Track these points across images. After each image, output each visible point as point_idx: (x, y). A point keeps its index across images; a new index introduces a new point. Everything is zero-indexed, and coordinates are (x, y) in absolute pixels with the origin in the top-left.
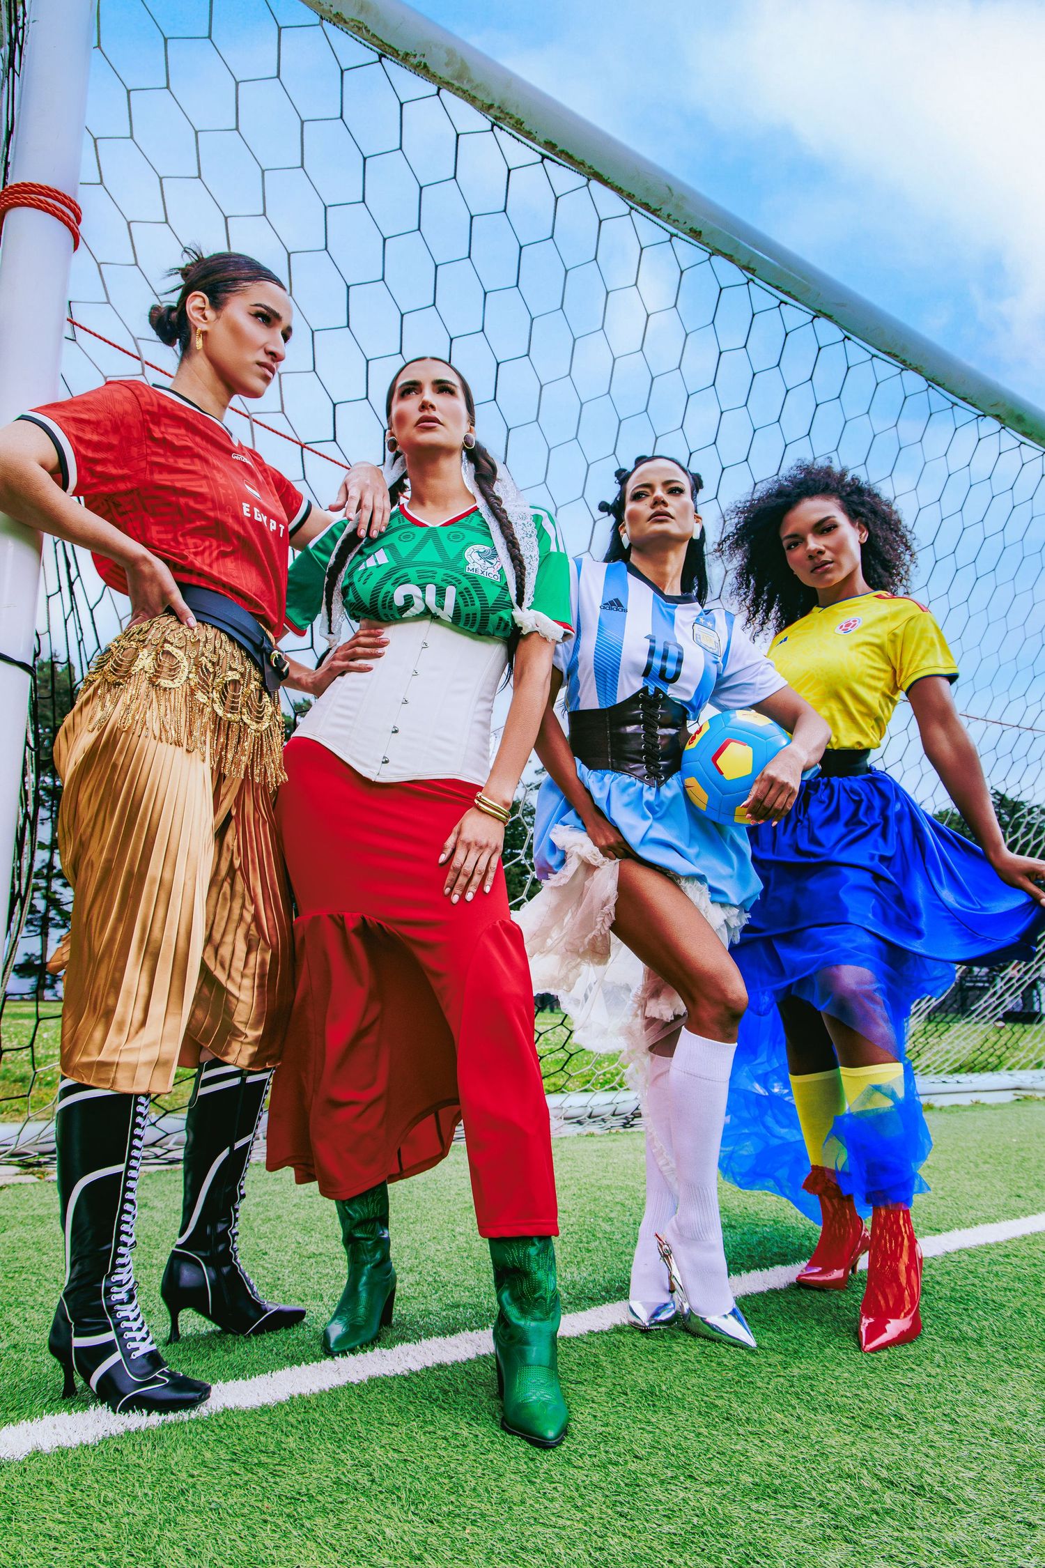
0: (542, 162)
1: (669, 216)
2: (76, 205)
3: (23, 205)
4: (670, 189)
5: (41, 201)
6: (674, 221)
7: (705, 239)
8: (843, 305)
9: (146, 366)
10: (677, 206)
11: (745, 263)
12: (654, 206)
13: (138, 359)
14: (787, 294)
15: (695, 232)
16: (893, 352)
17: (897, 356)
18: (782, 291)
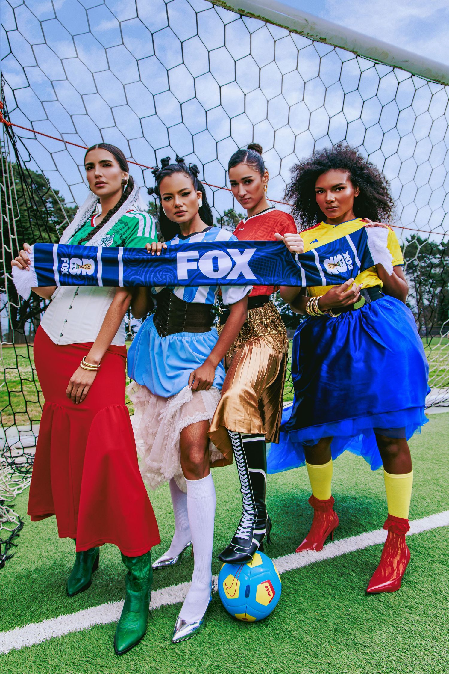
0: (241, 18)
1: (308, 34)
4: (306, 21)
6: (311, 36)
7: (327, 41)
8: (406, 61)
9: (66, 144)
10: (311, 28)
11: (351, 50)
12: (299, 31)
13: (62, 141)
14: (377, 60)
15: (323, 39)
16: (437, 79)
17: (439, 81)
18: (373, 59)
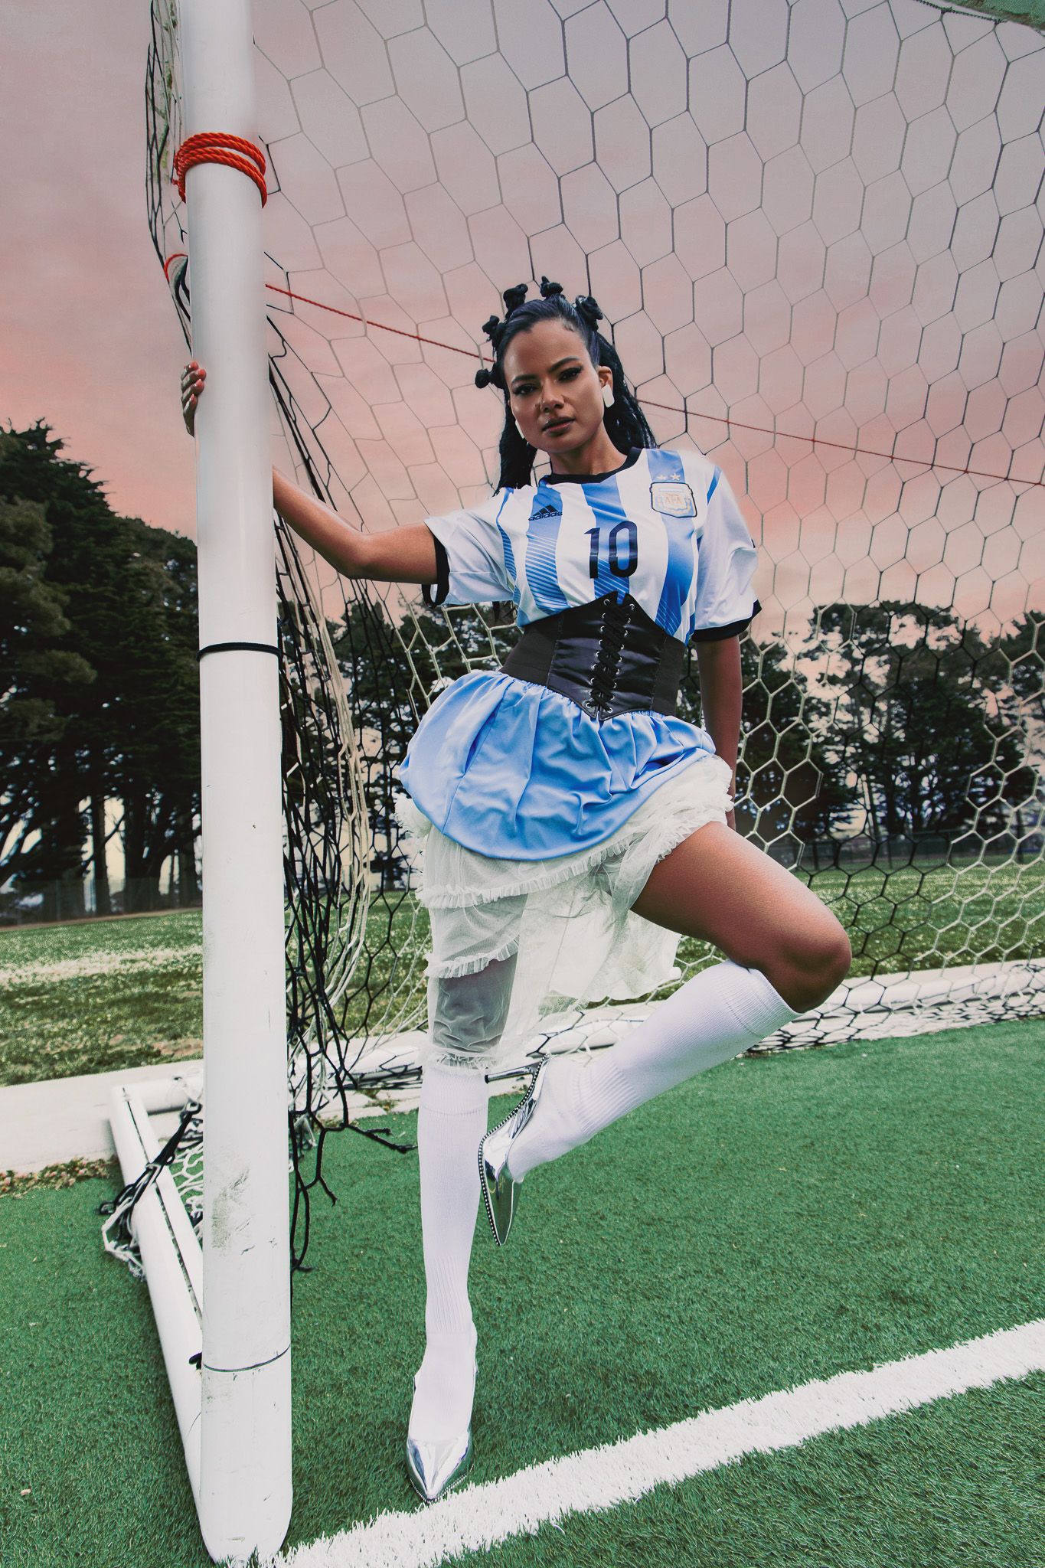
2: (255, 149)
3: (203, 161)
5: (216, 152)
